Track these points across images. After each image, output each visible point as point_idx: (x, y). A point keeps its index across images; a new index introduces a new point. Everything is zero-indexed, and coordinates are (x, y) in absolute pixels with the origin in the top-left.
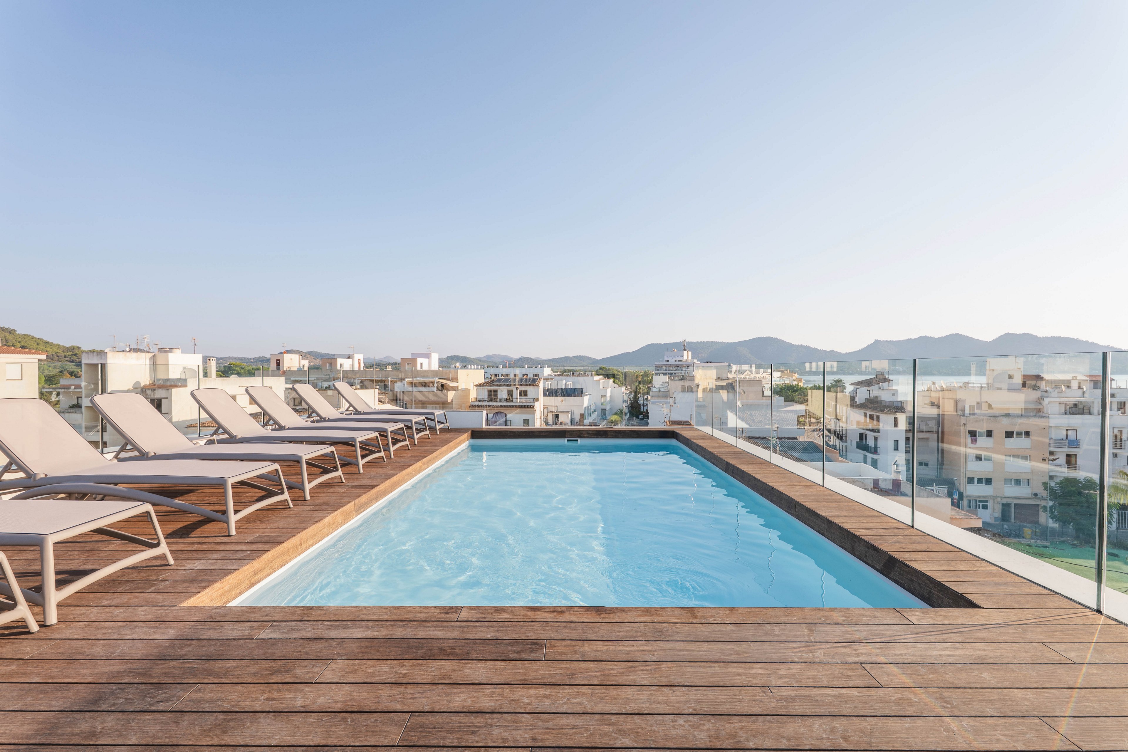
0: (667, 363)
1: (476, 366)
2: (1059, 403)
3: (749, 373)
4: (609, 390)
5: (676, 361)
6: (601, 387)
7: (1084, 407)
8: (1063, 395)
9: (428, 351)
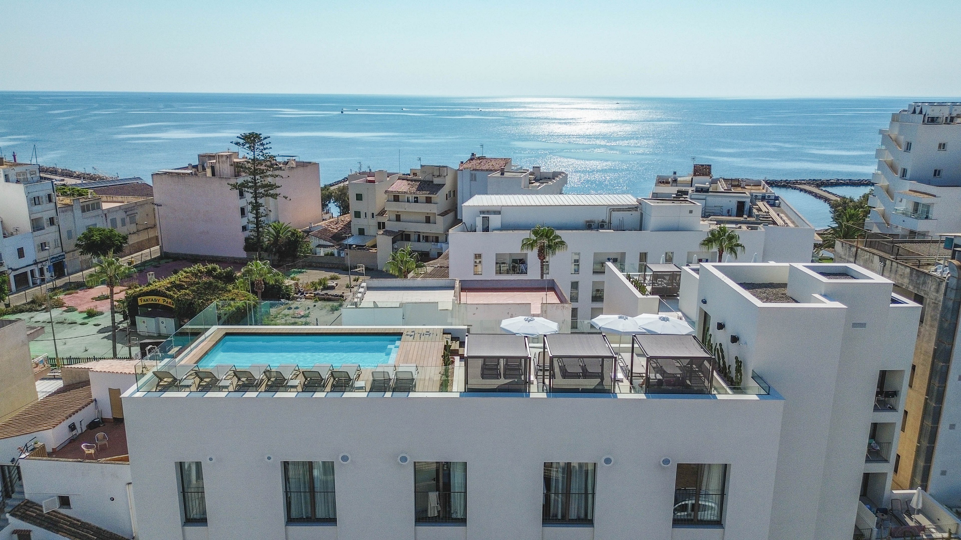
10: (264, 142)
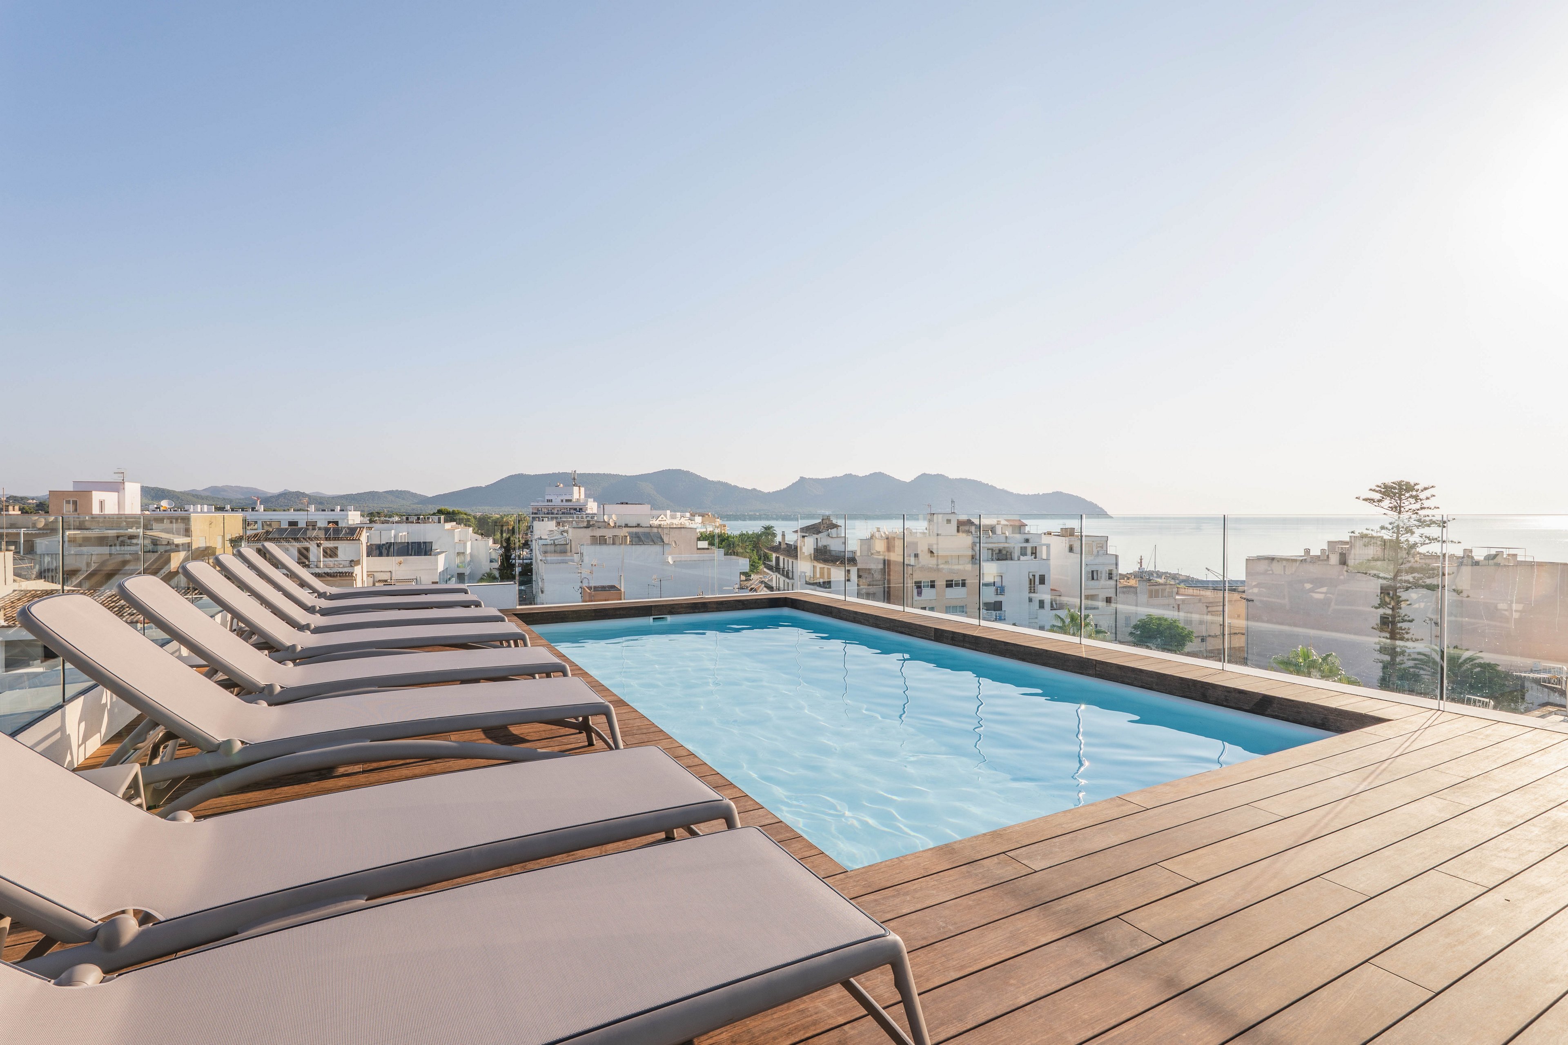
0: (550, 504)
1: (205, 506)
2: (988, 549)
3: (665, 518)
4: (469, 544)
5: (562, 501)
6: (456, 540)
7: (1007, 552)
8: (990, 540)
9: (118, 478)
10: (1422, 495)
